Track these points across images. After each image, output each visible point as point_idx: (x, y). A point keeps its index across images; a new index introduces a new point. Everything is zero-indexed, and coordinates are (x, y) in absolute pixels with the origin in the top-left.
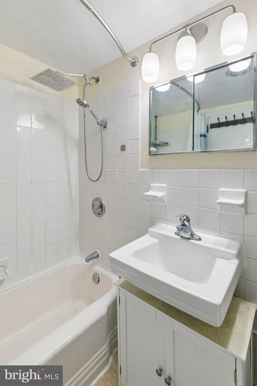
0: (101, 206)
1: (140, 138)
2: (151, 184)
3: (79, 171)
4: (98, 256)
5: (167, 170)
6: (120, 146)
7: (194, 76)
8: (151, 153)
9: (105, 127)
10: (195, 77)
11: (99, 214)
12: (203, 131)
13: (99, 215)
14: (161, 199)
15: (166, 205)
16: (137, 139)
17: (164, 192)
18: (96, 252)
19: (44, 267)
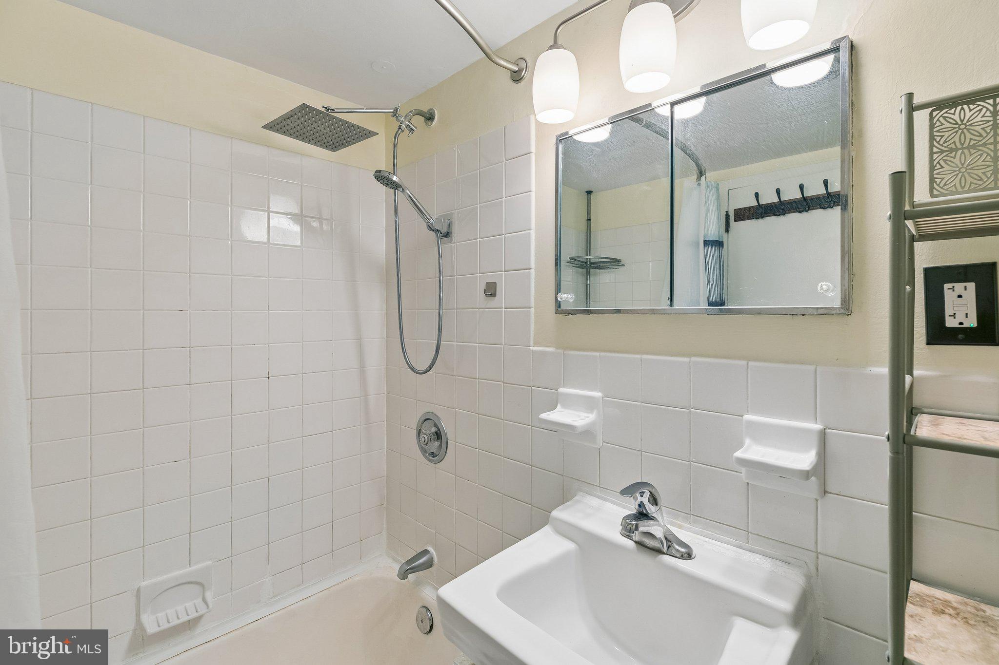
0: (438, 435)
1: (533, 266)
2: (561, 390)
3: (387, 341)
4: (429, 564)
5: (603, 354)
6: (483, 286)
7: (673, 104)
8: (560, 307)
9: (448, 235)
10: (676, 108)
11: (433, 455)
12: (714, 230)
13: (433, 457)
14: (587, 433)
15: (598, 447)
16: (525, 267)
17: (595, 412)
18: (426, 552)
19: (299, 585)
